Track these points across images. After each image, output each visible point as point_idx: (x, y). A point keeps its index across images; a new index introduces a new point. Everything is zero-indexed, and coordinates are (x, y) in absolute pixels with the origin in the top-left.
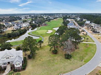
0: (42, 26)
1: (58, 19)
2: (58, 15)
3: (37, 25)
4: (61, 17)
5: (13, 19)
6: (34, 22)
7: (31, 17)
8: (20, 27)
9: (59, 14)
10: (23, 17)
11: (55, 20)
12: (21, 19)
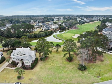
0: (72, 29)
1: (95, 22)
2: (98, 17)
3: (67, 28)
4: (100, 20)
5: (46, 20)
6: (64, 25)
7: (64, 19)
8: (48, 28)
9: (100, 16)
10: (56, 18)
11: (90, 23)
12: (54, 20)
